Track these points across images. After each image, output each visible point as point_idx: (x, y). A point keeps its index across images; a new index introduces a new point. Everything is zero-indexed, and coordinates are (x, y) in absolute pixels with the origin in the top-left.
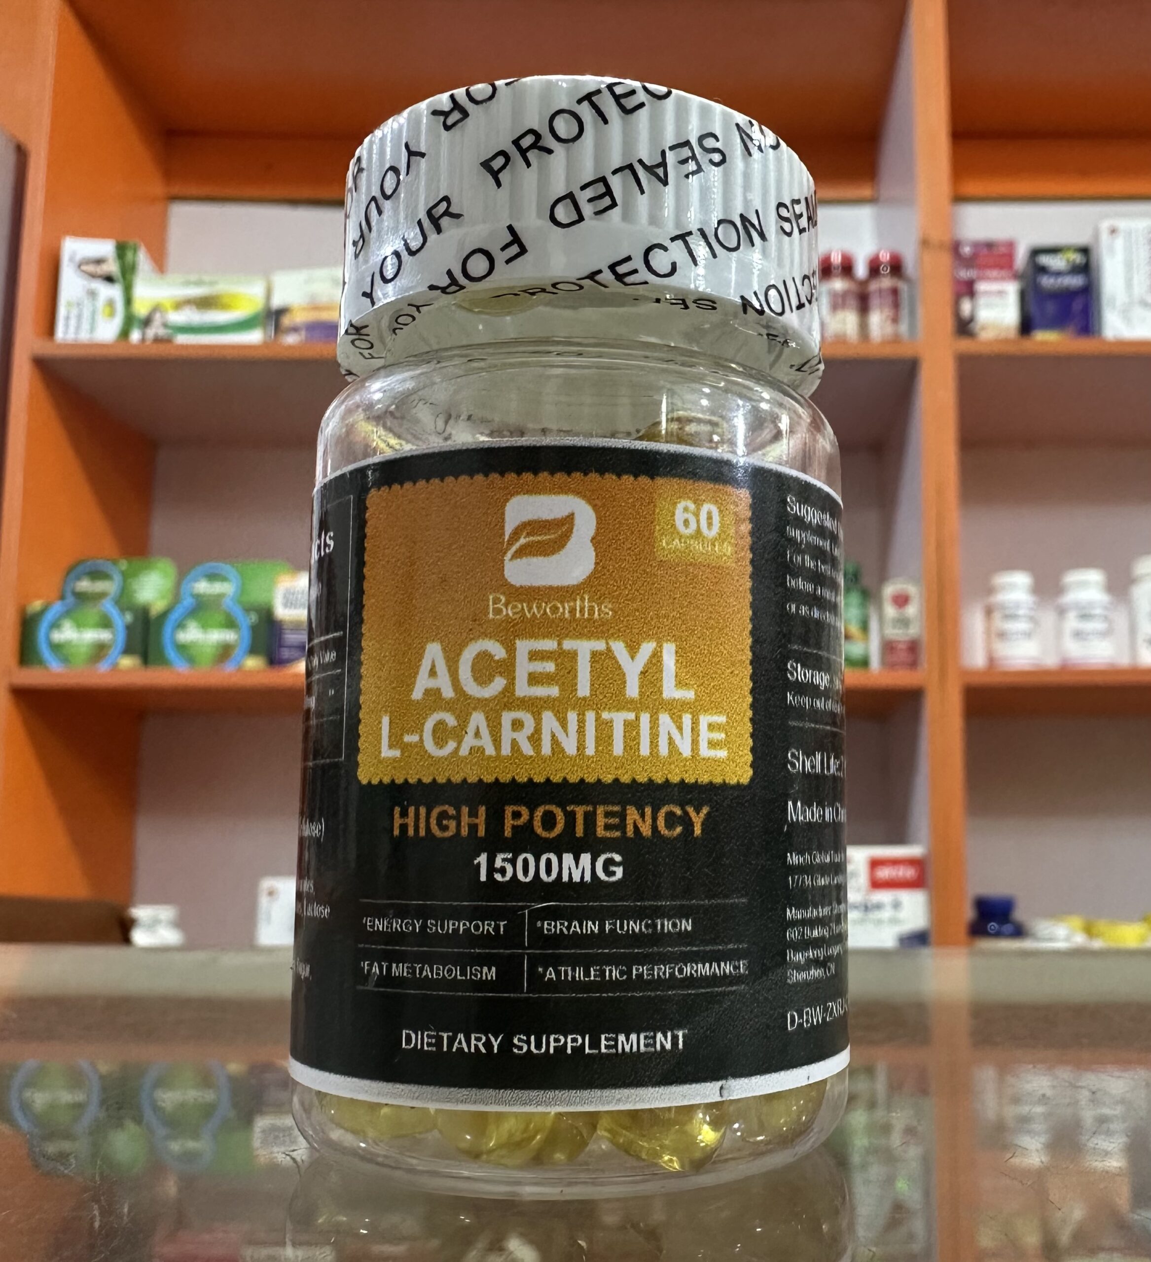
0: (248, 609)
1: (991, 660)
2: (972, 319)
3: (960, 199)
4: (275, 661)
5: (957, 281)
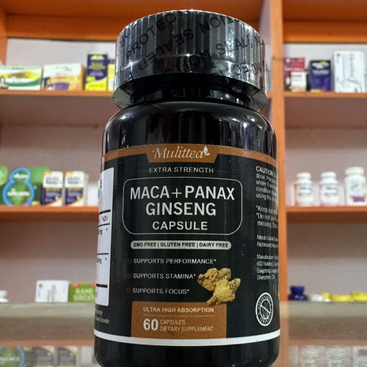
0: (33, 184)
1: (296, 203)
2: (290, 85)
3: (286, 42)
4: (43, 203)
5: (285, 72)
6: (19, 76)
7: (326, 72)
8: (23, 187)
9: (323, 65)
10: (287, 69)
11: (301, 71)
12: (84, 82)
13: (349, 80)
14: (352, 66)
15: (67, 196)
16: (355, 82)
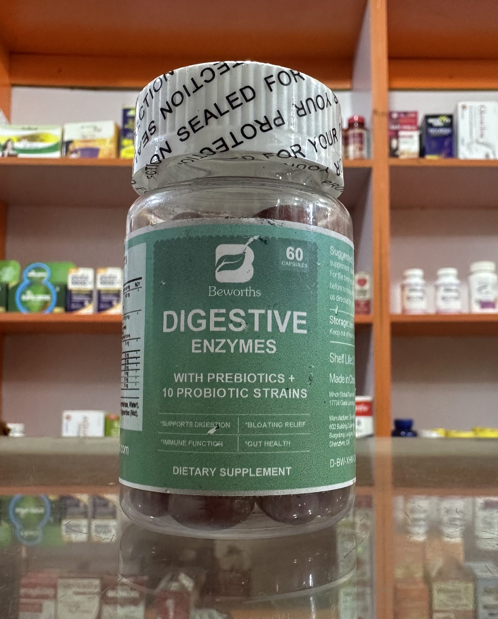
0: (55, 285)
1: (404, 310)
2: (397, 149)
3: (391, 89)
4: (68, 309)
5: (390, 131)
6: (32, 138)
7: (446, 131)
8: (42, 289)
9: (442, 121)
10: (393, 127)
11: (412, 130)
12: (119, 147)
13: (478, 142)
14: (482, 123)
15: (100, 301)
16: (486, 145)
